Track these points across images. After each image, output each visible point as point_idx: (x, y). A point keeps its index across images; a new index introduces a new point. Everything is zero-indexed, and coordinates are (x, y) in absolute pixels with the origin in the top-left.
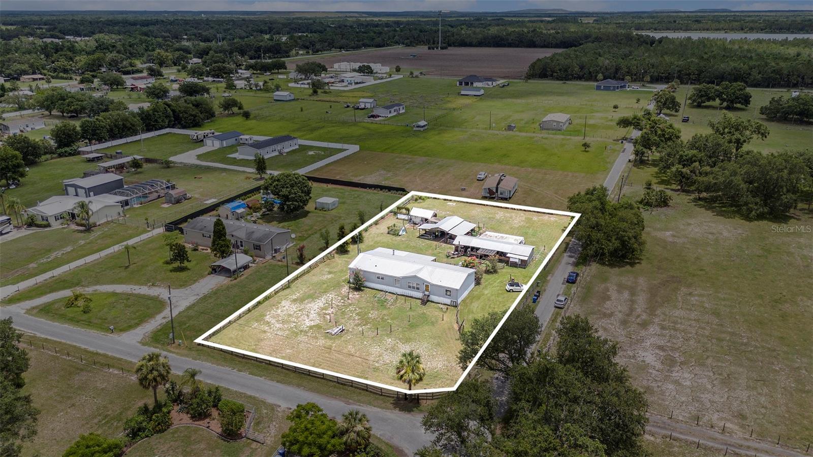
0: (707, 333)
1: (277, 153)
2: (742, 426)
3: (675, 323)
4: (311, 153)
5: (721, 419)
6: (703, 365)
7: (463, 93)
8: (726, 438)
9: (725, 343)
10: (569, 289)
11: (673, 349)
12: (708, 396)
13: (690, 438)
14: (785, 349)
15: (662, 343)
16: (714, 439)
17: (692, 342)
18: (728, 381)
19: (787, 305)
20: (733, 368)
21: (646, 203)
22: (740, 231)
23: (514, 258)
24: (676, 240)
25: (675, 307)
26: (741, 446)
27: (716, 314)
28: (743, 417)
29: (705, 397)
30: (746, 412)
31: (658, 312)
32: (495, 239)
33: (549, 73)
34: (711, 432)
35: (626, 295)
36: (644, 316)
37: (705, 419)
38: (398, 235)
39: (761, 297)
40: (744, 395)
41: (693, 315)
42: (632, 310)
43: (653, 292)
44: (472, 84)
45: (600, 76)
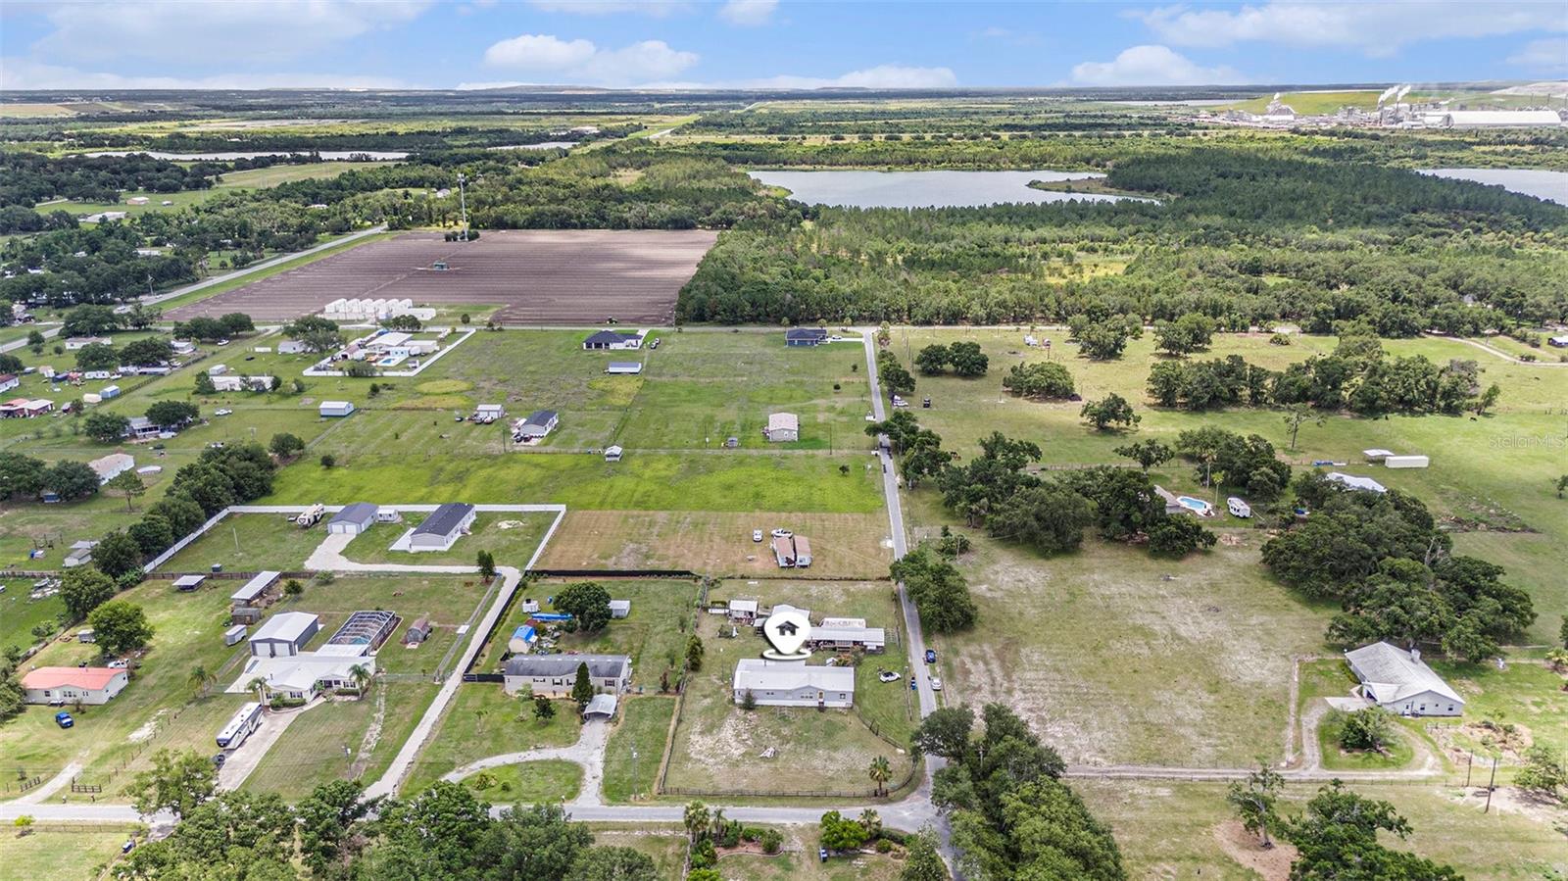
0: (1057, 689)
1: (459, 535)
2: (1105, 758)
3: (1030, 685)
4: (504, 525)
5: (1091, 756)
6: (1064, 718)
7: (611, 370)
8: (1098, 768)
9: (1072, 696)
10: (933, 669)
11: (1040, 710)
12: (1077, 741)
13: (1078, 774)
14: (1114, 691)
15: (1029, 706)
16: (1092, 771)
17: (1050, 700)
18: (1085, 726)
19: (1104, 651)
20: (1085, 715)
21: (948, 551)
22: (1043, 575)
23: (872, 646)
24: (994, 594)
25: (1025, 670)
26: (1109, 772)
27: (1058, 670)
28: (1103, 751)
29: (1076, 742)
30: (1104, 747)
31: (1014, 678)
32: (838, 626)
33: (708, 314)
34: (1088, 767)
35: (981, 664)
36: (1006, 685)
37: (1081, 759)
38: (731, 637)
39: (1083, 646)
40: (1099, 735)
41: (1041, 675)
42: (993, 680)
43: (1000, 656)
44: (607, 345)
45: (785, 320)
